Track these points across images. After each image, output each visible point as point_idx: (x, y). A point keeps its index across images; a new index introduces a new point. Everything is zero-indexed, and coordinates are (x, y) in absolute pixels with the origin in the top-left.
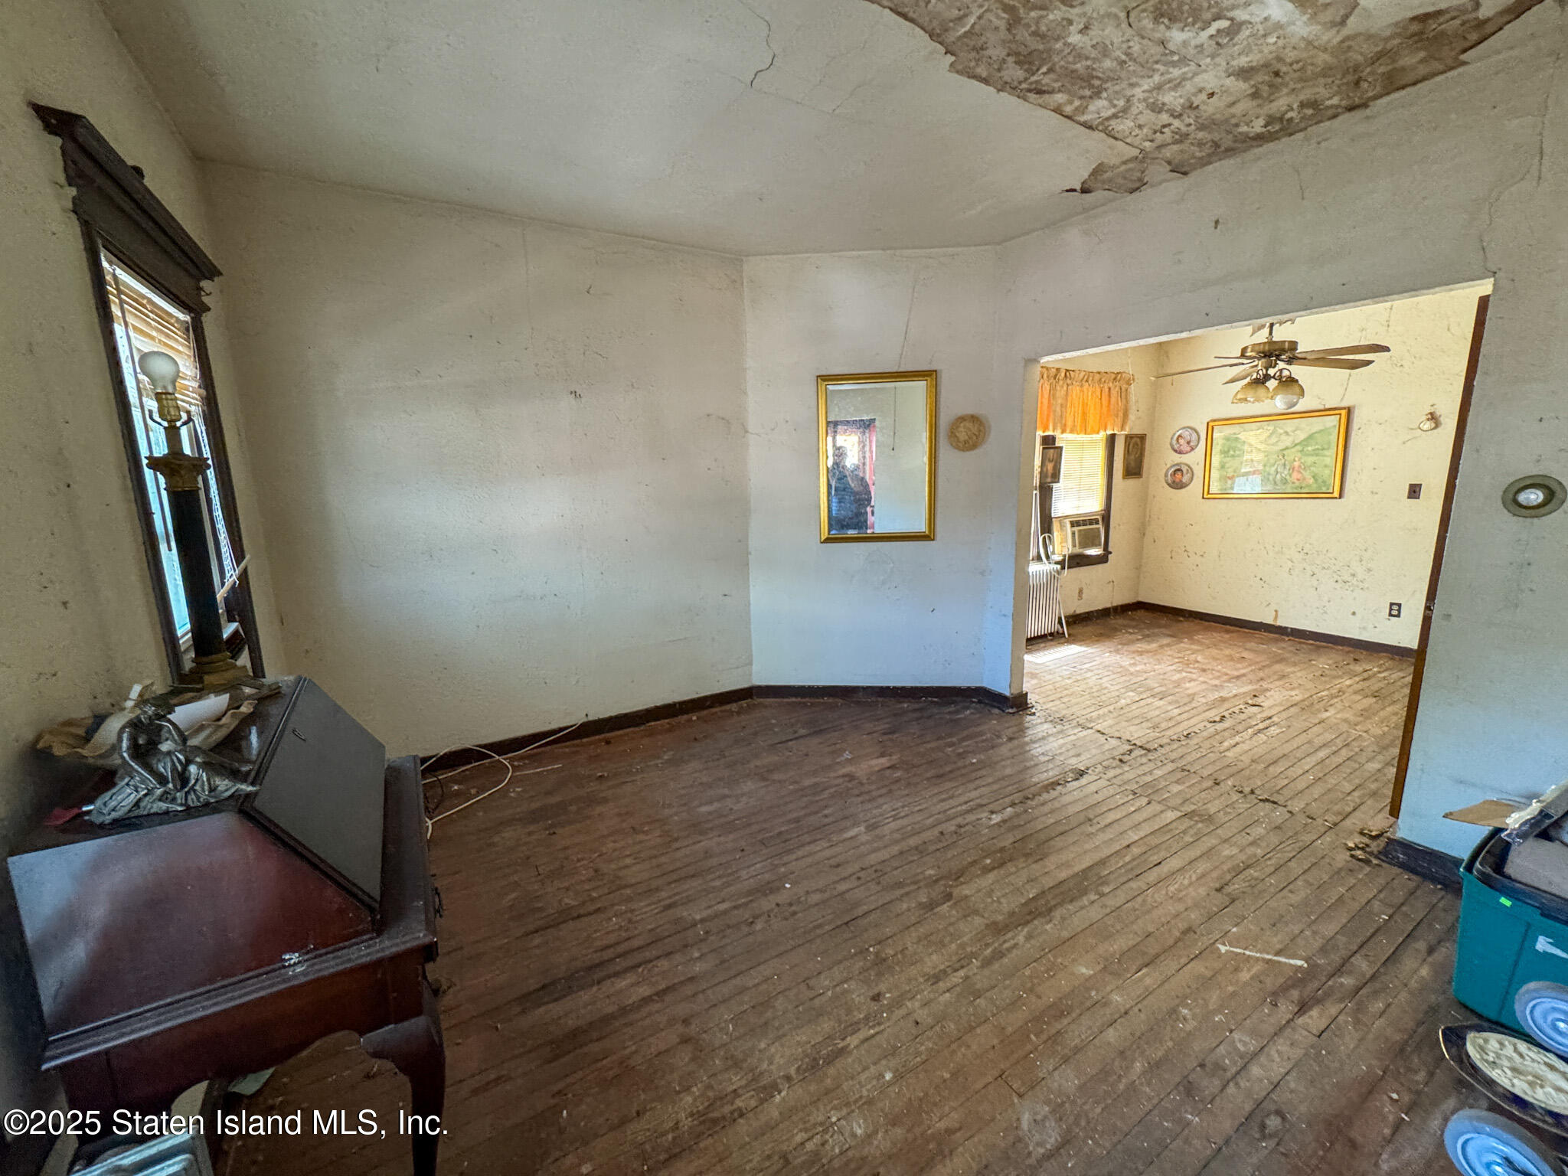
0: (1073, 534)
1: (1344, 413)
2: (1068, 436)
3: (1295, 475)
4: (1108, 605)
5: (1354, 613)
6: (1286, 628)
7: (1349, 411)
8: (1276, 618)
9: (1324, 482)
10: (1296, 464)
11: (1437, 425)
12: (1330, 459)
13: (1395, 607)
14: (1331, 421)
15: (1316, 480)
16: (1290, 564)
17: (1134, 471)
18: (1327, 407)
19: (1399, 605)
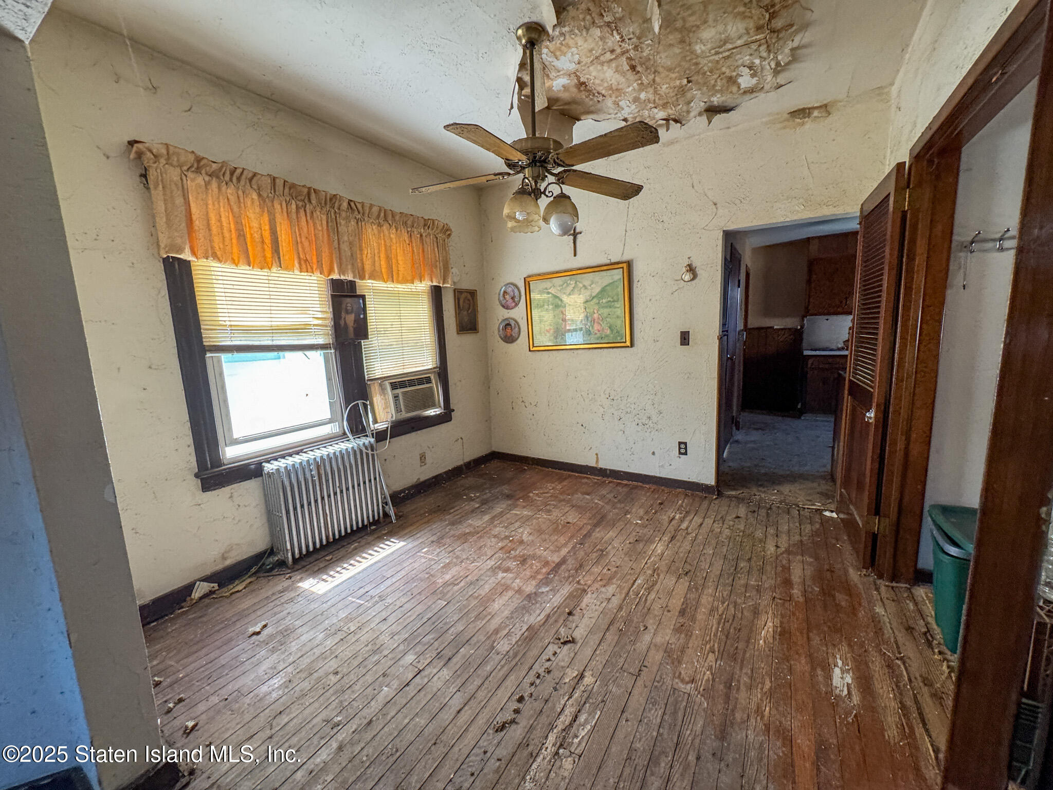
0: (396, 397)
1: (625, 265)
2: (369, 282)
3: (596, 327)
4: (460, 463)
5: (653, 453)
6: (606, 470)
7: (629, 264)
8: (597, 461)
9: (618, 332)
10: (596, 316)
11: (695, 276)
12: (620, 309)
13: (683, 446)
14: (617, 275)
15: (612, 331)
16: (602, 410)
17: (468, 325)
18: (613, 261)
19: (685, 444)
